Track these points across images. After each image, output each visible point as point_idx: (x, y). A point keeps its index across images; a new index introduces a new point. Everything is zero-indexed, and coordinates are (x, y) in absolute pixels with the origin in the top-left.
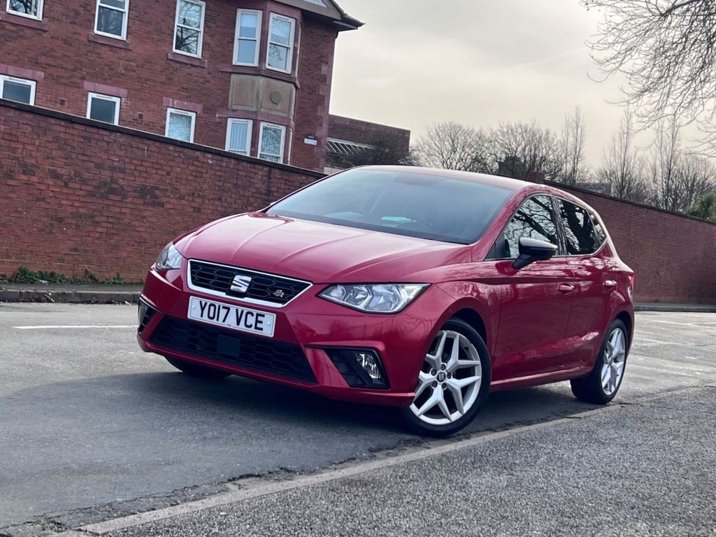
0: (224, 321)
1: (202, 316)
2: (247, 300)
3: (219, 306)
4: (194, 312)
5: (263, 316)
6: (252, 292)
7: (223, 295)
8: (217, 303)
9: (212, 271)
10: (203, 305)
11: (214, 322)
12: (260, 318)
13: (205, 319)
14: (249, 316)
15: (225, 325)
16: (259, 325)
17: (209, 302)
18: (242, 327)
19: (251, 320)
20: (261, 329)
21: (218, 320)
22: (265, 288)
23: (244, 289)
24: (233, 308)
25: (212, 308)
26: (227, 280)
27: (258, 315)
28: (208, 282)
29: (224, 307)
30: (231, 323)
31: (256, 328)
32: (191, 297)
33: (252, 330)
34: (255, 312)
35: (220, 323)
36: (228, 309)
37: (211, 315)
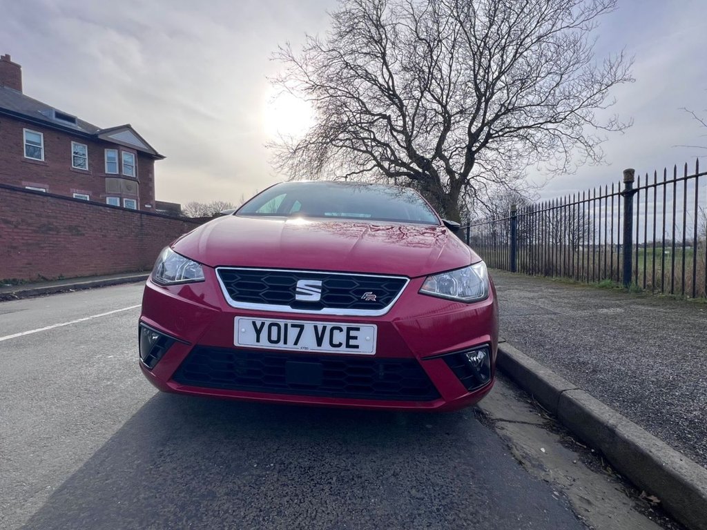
0: (296, 343)
1: (258, 340)
2: (326, 311)
3: (286, 326)
4: (244, 335)
5: (358, 329)
6: (328, 301)
7: (287, 309)
8: (282, 322)
9: (259, 279)
10: (258, 326)
11: (280, 346)
12: (352, 333)
13: (264, 344)
14: (336, 332)
15: (299, 348)
16: (352, 342)
17: (268, 321)
18: (326, 348)
19: (340, 337)
20: (357, 347)
21: (285, 342)
22: (347, 292)
23: (316, 297)
24: (309, 326)
25: (274, 329)
26: (286, 288)
27: (349, 329)
28: (257, 294)
29: (293, 326)
30: (308, 343)
31: (348, 346)
32: (237, 318)
33: (343, 350)
34: (344, 326)
35: (290, 346)
36: (302, 327)
37: (274, 337)
